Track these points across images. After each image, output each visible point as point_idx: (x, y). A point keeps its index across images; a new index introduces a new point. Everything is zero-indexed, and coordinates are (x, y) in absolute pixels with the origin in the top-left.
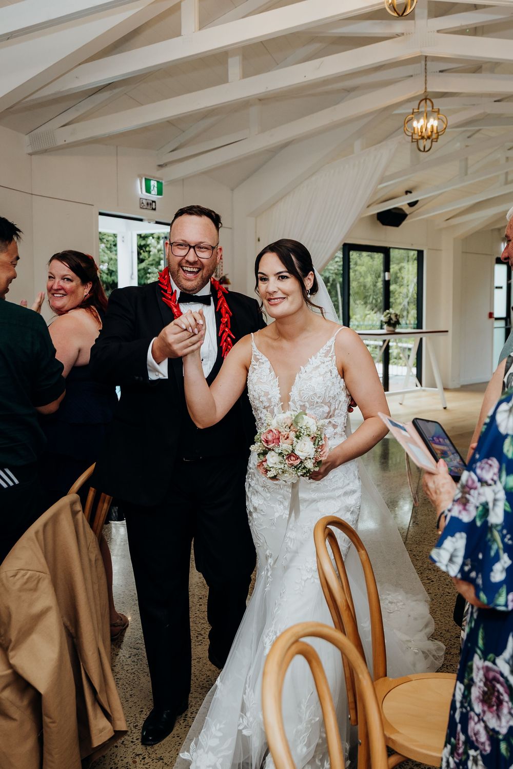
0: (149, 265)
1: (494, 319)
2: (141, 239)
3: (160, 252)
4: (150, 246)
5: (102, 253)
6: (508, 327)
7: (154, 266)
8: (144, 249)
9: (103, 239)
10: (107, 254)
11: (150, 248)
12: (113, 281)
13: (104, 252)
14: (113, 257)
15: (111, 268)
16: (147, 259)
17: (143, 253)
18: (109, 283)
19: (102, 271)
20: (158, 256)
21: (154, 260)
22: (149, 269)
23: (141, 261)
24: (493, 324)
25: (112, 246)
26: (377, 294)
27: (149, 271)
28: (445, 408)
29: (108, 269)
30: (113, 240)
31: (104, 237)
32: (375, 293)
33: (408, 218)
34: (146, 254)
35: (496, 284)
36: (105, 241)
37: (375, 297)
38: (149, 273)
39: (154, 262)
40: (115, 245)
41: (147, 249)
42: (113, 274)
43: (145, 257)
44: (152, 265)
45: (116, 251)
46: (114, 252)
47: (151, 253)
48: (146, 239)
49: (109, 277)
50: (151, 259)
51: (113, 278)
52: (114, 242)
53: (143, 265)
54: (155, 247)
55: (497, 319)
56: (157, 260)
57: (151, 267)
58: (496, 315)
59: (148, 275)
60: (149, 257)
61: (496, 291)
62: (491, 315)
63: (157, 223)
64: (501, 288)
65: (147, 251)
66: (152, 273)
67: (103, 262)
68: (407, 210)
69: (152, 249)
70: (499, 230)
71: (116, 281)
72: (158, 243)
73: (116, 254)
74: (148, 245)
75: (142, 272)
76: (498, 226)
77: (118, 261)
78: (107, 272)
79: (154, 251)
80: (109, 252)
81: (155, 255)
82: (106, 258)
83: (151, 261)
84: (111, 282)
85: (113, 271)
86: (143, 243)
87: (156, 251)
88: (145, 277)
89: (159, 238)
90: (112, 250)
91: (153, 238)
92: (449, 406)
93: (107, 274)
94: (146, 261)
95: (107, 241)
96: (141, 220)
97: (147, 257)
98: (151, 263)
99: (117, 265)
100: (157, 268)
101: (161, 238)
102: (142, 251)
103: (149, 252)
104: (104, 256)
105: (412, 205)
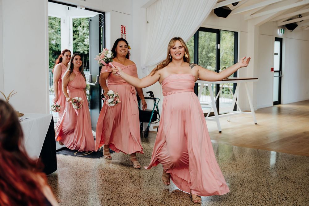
0: (78, 41)
1: (274, 72)
2: (74, 27)
3: (84, 35)
4: (79, 31)
5: (53, 35)
6: (280, 76)
7: (81, 42)
8: (75, 33)
9: (53, 27)
10: (55, 35)
11: (79, 32)
12: (59, 50)
13: (54, 34)
14: (59, 37)
15: (57, 43)
16: (77, 38)
17: (75, 35)
18: (56, 51)
19: (52, 44)
20: (83, 37)
21: (81, 39)
22: (78, 44)
23: (74, 39)
24: (273, 75)
25: (58, 31)
26: (202, 58)
27: (78, 45)
28: (256, 124)
29: (56, 44)
30: (58, 28)
31: (53, 26)
32: (201, 58)
33: (231, 12)
34: (77, 36)
35: (275, 53)
36: (54, 28)
37: (201, 60)
38: (78, 46)
39: (81, 40)
40: (60, 31)
41: (77, 33)
42: (59, 46)
43: (76, 37)
44: (80, 41)
45: (60, 33)
46: (59, 34)
47: (79, 35)
48: (77, 27)
49: (56, 48)
50: (79, 38)
51: (58, 48)
52: (59, 28)
53: (75, 41)
54: (82, 32)
55: (275, 71)
56: (83, 39)
57: (79, 43)
58: (275, 70)
59: (78, 47)
60: (78, 37)
61: (275, 56)
62: (272, 69)
63: (86, 9)
64: (277, 54)
65: (77, 34)
66: (80, 46)
67: (53, 39)
68: (231, 7)
69: (80, 33)
70: (277, 22)
71: (60, 50)
72: (83, 29)
73: (60, 36)
74: (78, 31)
75: (74, 45)
76: (276, 20)
77: (61, 39)
78: (55, 45)
79: (81, 34)
80: (56, 34)
81: (81, 36)
82: (55, 37)
83: (79, 39)
84: (58, 51)
85: (58, 45)
86: (75, 29)
87: (82, 34)
88: (76, 48)
89: (83, 27)
90: (58, 33)
91: (80, 27)
92: (258, 123)
93: (55, 46)
94: (76, 39)
95: (55, 28)
96: (76, 6)
97: (77, 37)
98: (79, 40)
99: (61, 41)
100: (83, 43)
101: (85, 27)
102: (74, 34)
103: (78, 34)
104: (53, 36)
105: (234, 4)
